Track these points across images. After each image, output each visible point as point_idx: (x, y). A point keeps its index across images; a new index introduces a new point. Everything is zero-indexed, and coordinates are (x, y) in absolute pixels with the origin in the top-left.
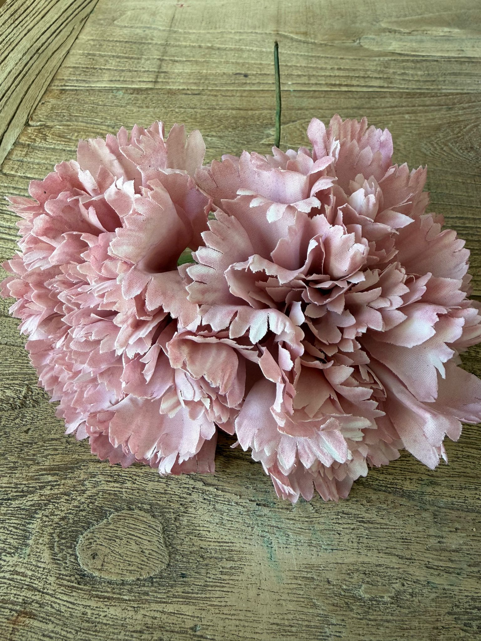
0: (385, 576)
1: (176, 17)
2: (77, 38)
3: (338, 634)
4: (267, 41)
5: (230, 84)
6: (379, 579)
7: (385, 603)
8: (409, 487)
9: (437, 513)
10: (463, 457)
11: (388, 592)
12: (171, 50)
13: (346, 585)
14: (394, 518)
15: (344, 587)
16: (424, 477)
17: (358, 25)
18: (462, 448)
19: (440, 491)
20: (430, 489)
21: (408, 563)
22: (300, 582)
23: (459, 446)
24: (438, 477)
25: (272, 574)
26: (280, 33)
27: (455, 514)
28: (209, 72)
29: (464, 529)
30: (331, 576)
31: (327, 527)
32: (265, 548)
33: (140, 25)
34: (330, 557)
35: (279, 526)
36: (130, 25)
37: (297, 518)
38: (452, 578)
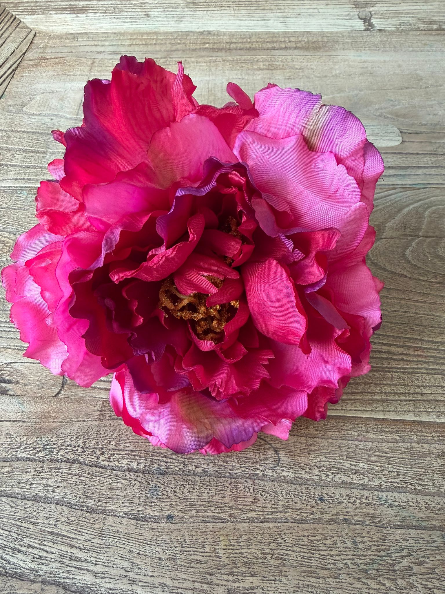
33: (48, 112)
36: (38, 112)
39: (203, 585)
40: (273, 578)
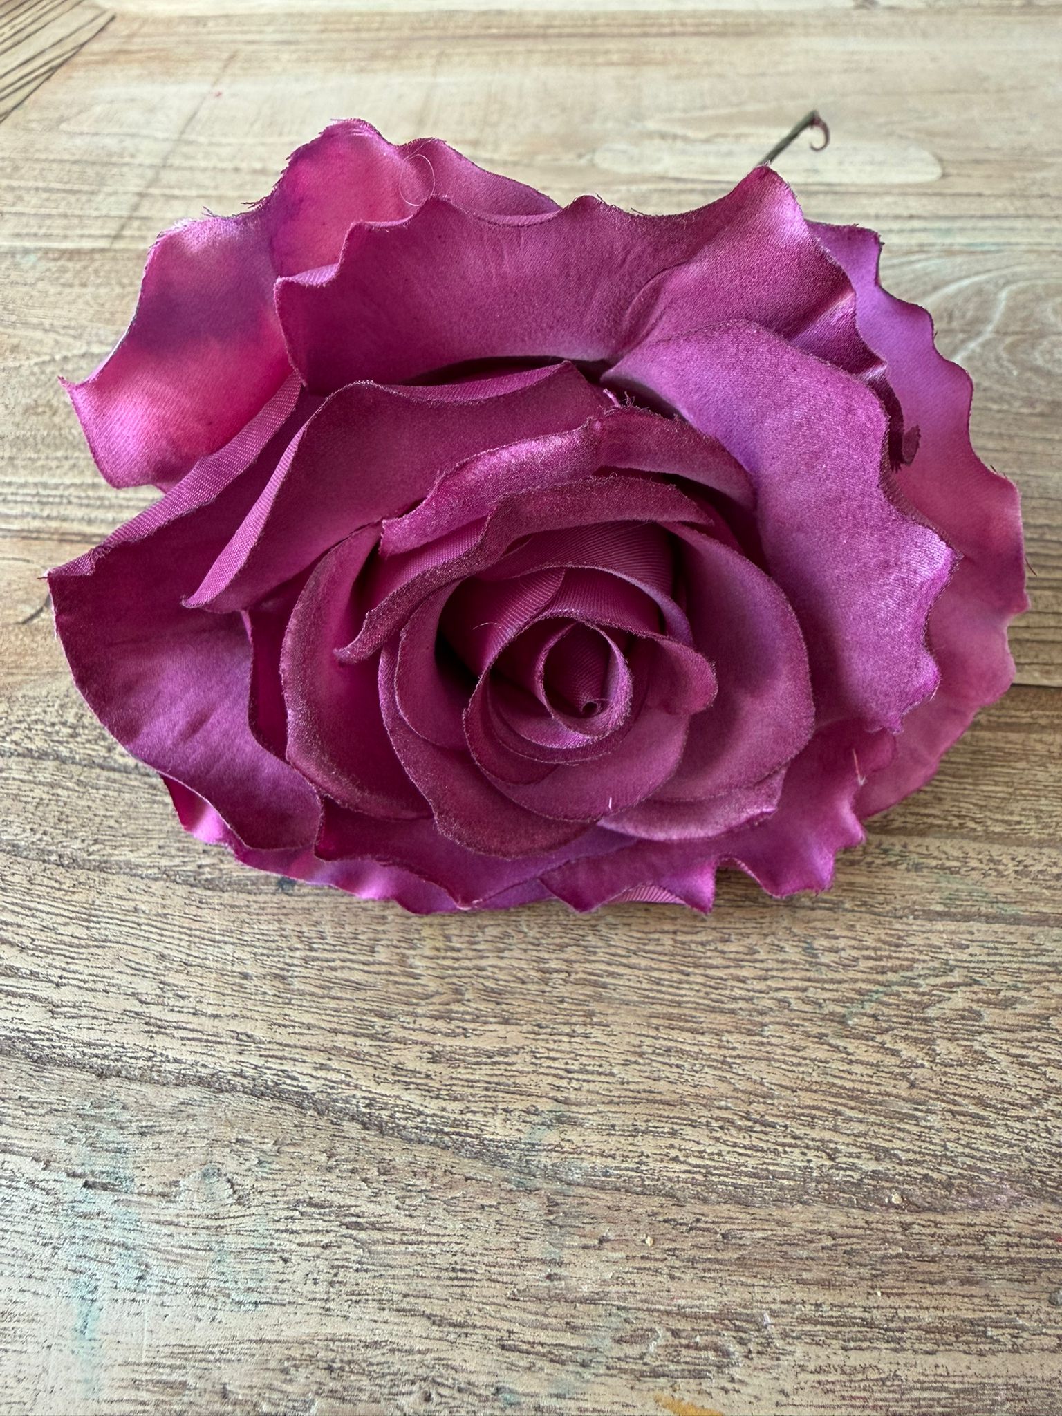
0: (384, 1375)
6: (365, 1382)
8: (500, 1131)
9: (559, 1199)
10: (654, 1053)
13: (269, 1401)
14: (442, 1214)
16: (545, 1105)
18: (657, 1029)
19: (577, 1140)
20: (552, 1137)
21: (452, 1337)
22: (144, 1396)
23: (649, 1026)
24: (578, 1104)
27: (607, 1199)
29: (623, 1241)
30: (235, 1378)
31: (258, 1242)
34: (248, 1325)
35: (130, 1243)
37: (183, 1220)
38: (566, 1375)
39: (359, 1041)
40: (567, 1029)
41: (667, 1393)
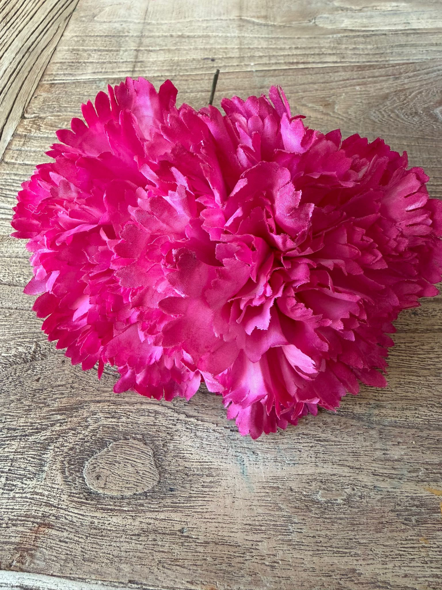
0: (339, 483)
1: (149, 10)
2: (62, 35)
3: (299, 531)
4: (231, 26)
5: (199, 69)
6: (333, 485)
7: (338, 505)
8: (359, 410)
9: (382, 431)
10: (405, 384)
11: (341, 495)
12: (146, 41)
13: (306, 491)
14: (346, 436)
15: (305, 493)
16: (372, 402)
17: (313, 6)
18: (404, 376)
19: (385, 412)
20: (376, 412)
21: (357, 472)
22: (267, 491)
23: (401, 375)
24: (383, 401)
25: (244, 485)
26: (243, 18)
27: (398, 430)
28: (180, 58)
29: (405, 443)
30: (294, 485)
31: (290, 446)
32: (238, 465)
33: (117, 19)
34: (293, 470)
35: (250, 447)
36: (109, 20)
37: (265, 440)
38: (395, 482)
41: (427, 486)
